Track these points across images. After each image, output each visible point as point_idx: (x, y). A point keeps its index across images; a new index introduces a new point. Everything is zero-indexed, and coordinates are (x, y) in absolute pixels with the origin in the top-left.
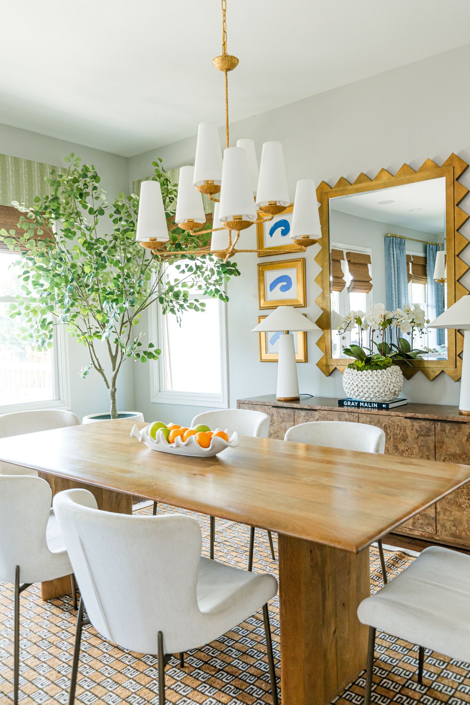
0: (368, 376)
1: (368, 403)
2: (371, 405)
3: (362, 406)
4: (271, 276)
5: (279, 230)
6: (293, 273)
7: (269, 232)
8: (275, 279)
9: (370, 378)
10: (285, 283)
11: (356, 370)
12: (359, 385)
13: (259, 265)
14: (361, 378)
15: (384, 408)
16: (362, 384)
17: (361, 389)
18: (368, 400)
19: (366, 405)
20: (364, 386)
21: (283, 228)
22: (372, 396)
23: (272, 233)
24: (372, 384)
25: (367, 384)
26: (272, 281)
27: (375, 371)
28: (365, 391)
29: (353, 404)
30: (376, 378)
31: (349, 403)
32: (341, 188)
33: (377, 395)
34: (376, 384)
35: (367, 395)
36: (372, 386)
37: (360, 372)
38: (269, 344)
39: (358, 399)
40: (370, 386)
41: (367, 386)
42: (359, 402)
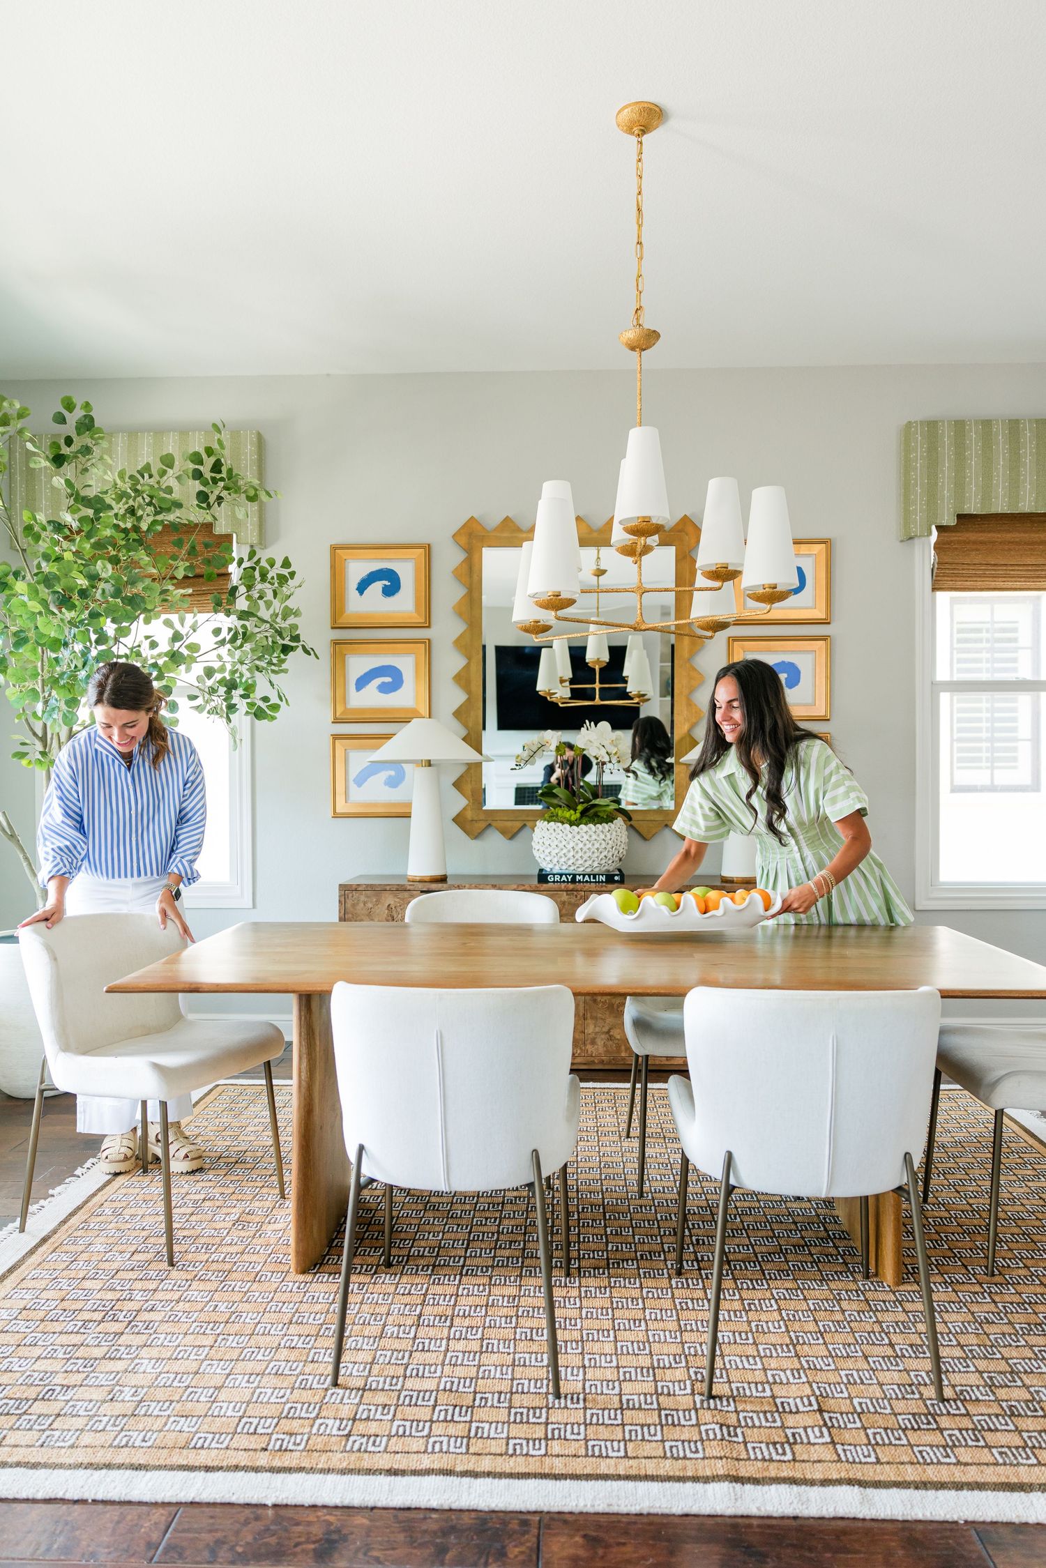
0: (591, 833)
1: (589, 875)
2: (594, 878)
3: (580, 881)
4: (358, 665)
5: (378, 586)
6: (406, 664)
7: (356, 586)
8: (367, 670)
9: (594, 837)
10: (388, 679)
11: (567, 826)
12: (577, 848)
13: (336, 643)
14: (578, 837)
15: (617, 881)
16: (581, 845)
17: (580, 854)
18: (588, 870)
19: (587, 878)
20: (585, 849)
21: (387, 583)
22: (596, 864)
23: (362, 587)
24: (597, 845)
25: (589, 845)
26: (362, 673)
27: (598, 825)
28: (585, 857)
29: (564, 878)
30: (602, 836)
31: (557, 878)
32: (506, 535)
33: (603, 862)
34: (603, 846)
35: (587, 864)
36: (598, 849)
37: (574, 827)
38: (352, 786)
39: (571, 870)
40: (593, 849)
41: (589, 849)
42: (574, 876)
